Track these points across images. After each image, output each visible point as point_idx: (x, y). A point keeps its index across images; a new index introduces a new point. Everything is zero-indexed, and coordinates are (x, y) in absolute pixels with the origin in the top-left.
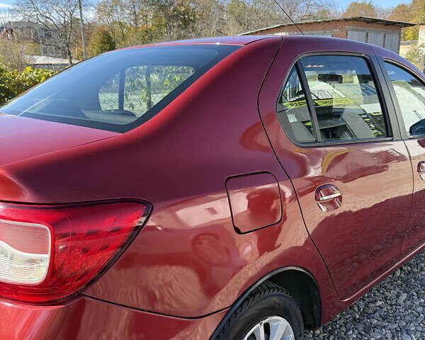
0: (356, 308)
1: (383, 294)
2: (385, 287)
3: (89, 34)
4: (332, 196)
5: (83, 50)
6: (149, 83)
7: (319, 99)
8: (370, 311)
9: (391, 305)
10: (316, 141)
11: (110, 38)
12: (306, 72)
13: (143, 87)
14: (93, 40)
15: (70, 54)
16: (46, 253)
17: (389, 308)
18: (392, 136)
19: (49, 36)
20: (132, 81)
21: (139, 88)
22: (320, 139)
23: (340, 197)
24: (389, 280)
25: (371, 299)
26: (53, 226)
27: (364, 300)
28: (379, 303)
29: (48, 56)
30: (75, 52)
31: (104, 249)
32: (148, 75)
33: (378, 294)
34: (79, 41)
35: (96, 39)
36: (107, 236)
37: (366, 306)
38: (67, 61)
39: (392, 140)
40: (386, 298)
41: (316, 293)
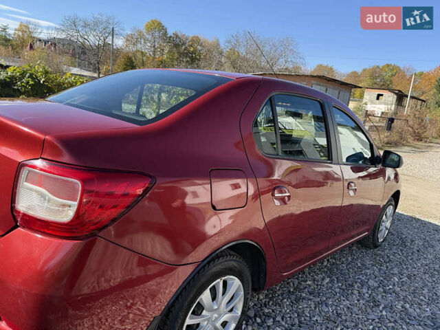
0: (291, 284)
1: (313, 276)
2: (315, 272)
3: (117, 57)
4: (284, 195)
5: (110, 68)
6: (159, 99)
7: (285, 129)
8: (302, 287)
9: (317, 285)
10: (278, 155)
11: (132, 62)
12: (277, 108)
13: (154, 102)
14: (118, 61)
15: (99, 69)
16: (75, 200)
17: (316, 287)
18: (332, 160)
19: (84, 53)
20: (147, 96)
21: (151, 102)
22: (280, 154)
23: (289, 197)
24: (318, 267)
25: (303, 279)
26: (84, 182)
27: (298, 279)
28: (309, 282)
29: (81, 69)
30: (104, 68)
31: (115, 207)
32: (160, 94)
33: (308, 276)
34: (108, 61)
35: (121, 61)
36: (119, 198)
37: (299, 283)
38: (96, 75)
39: (331, 163)
40: (314, 280)
41: (264, 264)
